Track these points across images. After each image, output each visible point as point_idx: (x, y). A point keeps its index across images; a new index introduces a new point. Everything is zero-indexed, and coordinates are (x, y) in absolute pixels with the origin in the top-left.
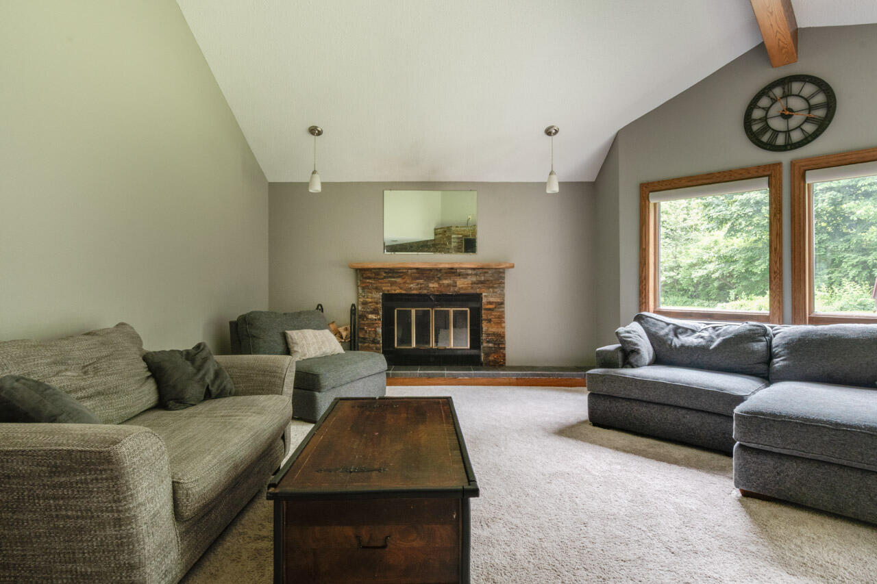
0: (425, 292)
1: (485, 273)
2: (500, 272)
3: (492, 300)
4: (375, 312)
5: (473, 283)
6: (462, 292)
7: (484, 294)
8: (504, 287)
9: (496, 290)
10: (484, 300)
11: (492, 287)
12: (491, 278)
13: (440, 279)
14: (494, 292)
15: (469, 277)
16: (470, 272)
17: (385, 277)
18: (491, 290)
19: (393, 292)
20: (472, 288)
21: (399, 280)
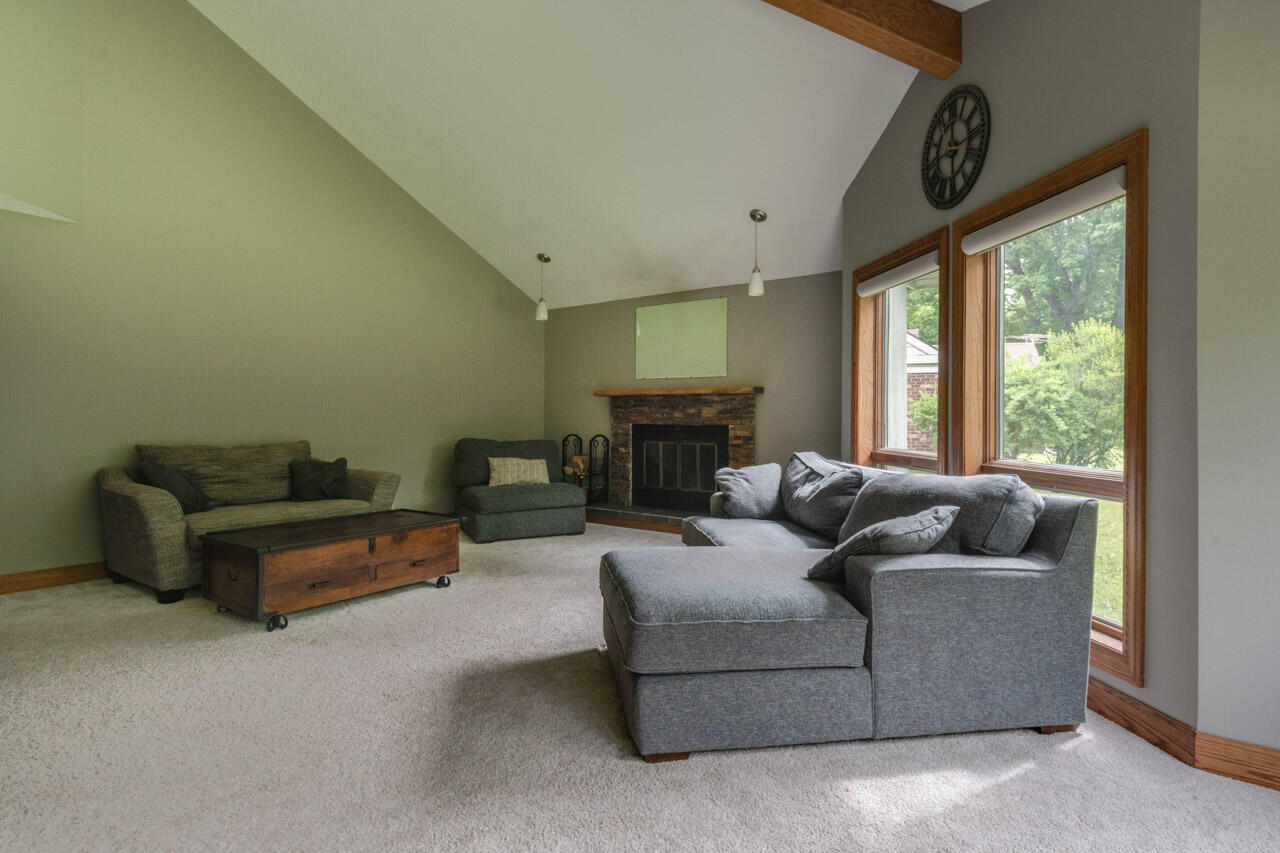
0: (670, 423)
1: (733, 399)
2: (749, 398)
3: (739, 433)
4: (625, 445)
5: (720, 412)
6: (707, 423)
7: (730, 426)
8: (753, 418)
9: (744, 421)
10: (731, 434)
11: (740, 418)
12: (739, 407)
13: (685, 407)
14: (742, 424)
15: (715, 405)
16: (716, 398)
17: (634, 406)
18: (739, 421)
19: (640, 423)
20: (718, 419)
21: (646, 409)
